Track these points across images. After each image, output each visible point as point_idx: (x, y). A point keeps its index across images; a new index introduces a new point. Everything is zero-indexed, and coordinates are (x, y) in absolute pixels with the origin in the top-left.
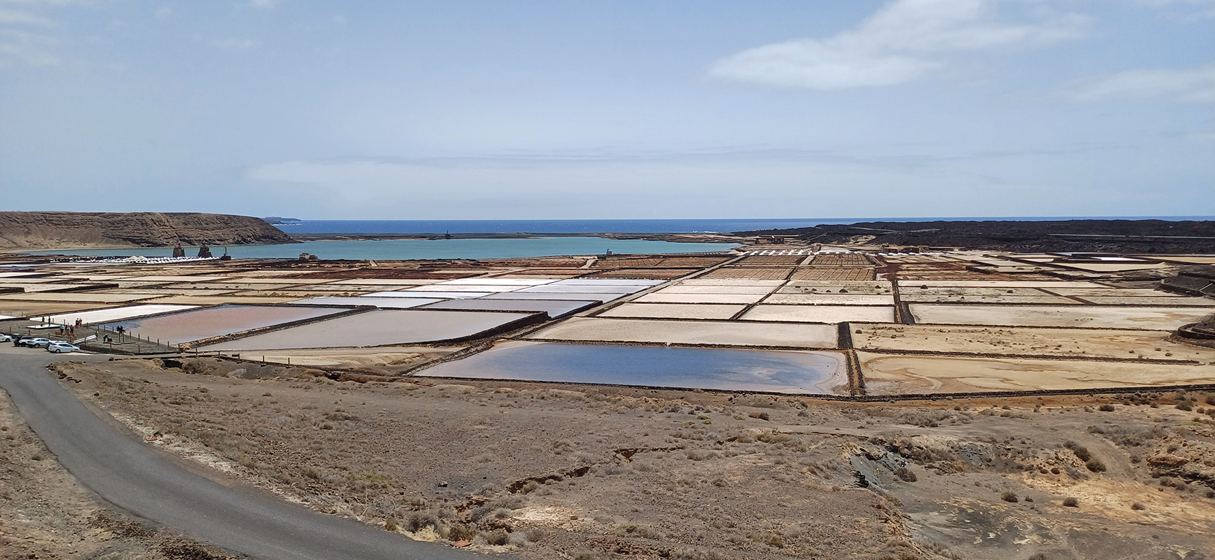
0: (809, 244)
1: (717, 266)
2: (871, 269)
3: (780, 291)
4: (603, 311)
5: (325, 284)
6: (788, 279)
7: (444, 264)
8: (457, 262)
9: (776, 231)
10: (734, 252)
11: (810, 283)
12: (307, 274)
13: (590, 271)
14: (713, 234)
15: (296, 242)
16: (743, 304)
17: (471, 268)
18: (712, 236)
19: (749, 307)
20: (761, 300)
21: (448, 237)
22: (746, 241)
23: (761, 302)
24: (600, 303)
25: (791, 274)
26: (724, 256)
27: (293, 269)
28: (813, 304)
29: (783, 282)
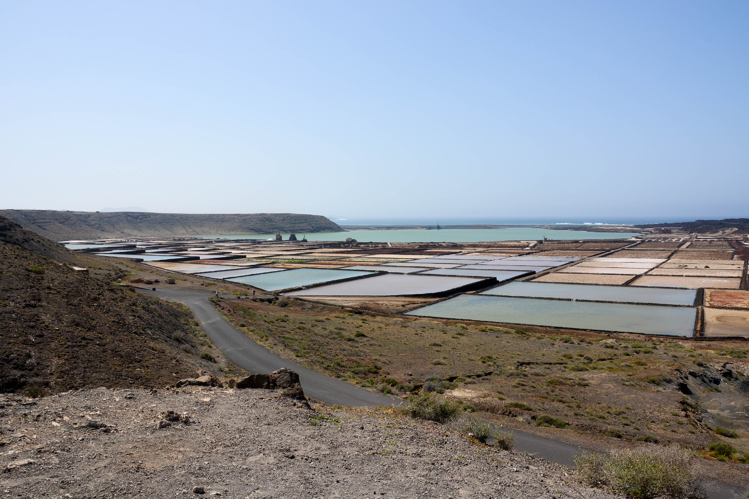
0: (689, 234)
1: (620, 249)
2: (731, 252)
3: (662, 266)
4: (534, 278)
5: (360, 257)
6: (669, 258)
7: (434, 245)
8: (442, 244)
9: (666, 225)
10: (633, 239)
11: (684, 261)
12: (350, 251)
13: (531, 251)
14: (621, 226)
15: (344, 231)
16: (632, 275)
17: (451, 249)
18: (619, 228)
19: (637, 277)
20: (646, 272)
21: (439, 228)
22: (644, 231)
23: (646, 274)
24: (534, 273)
25: (672, 254)
26: (626, 242)
27: (342, 248)
28: (682, 276)
29: (664, 260)
